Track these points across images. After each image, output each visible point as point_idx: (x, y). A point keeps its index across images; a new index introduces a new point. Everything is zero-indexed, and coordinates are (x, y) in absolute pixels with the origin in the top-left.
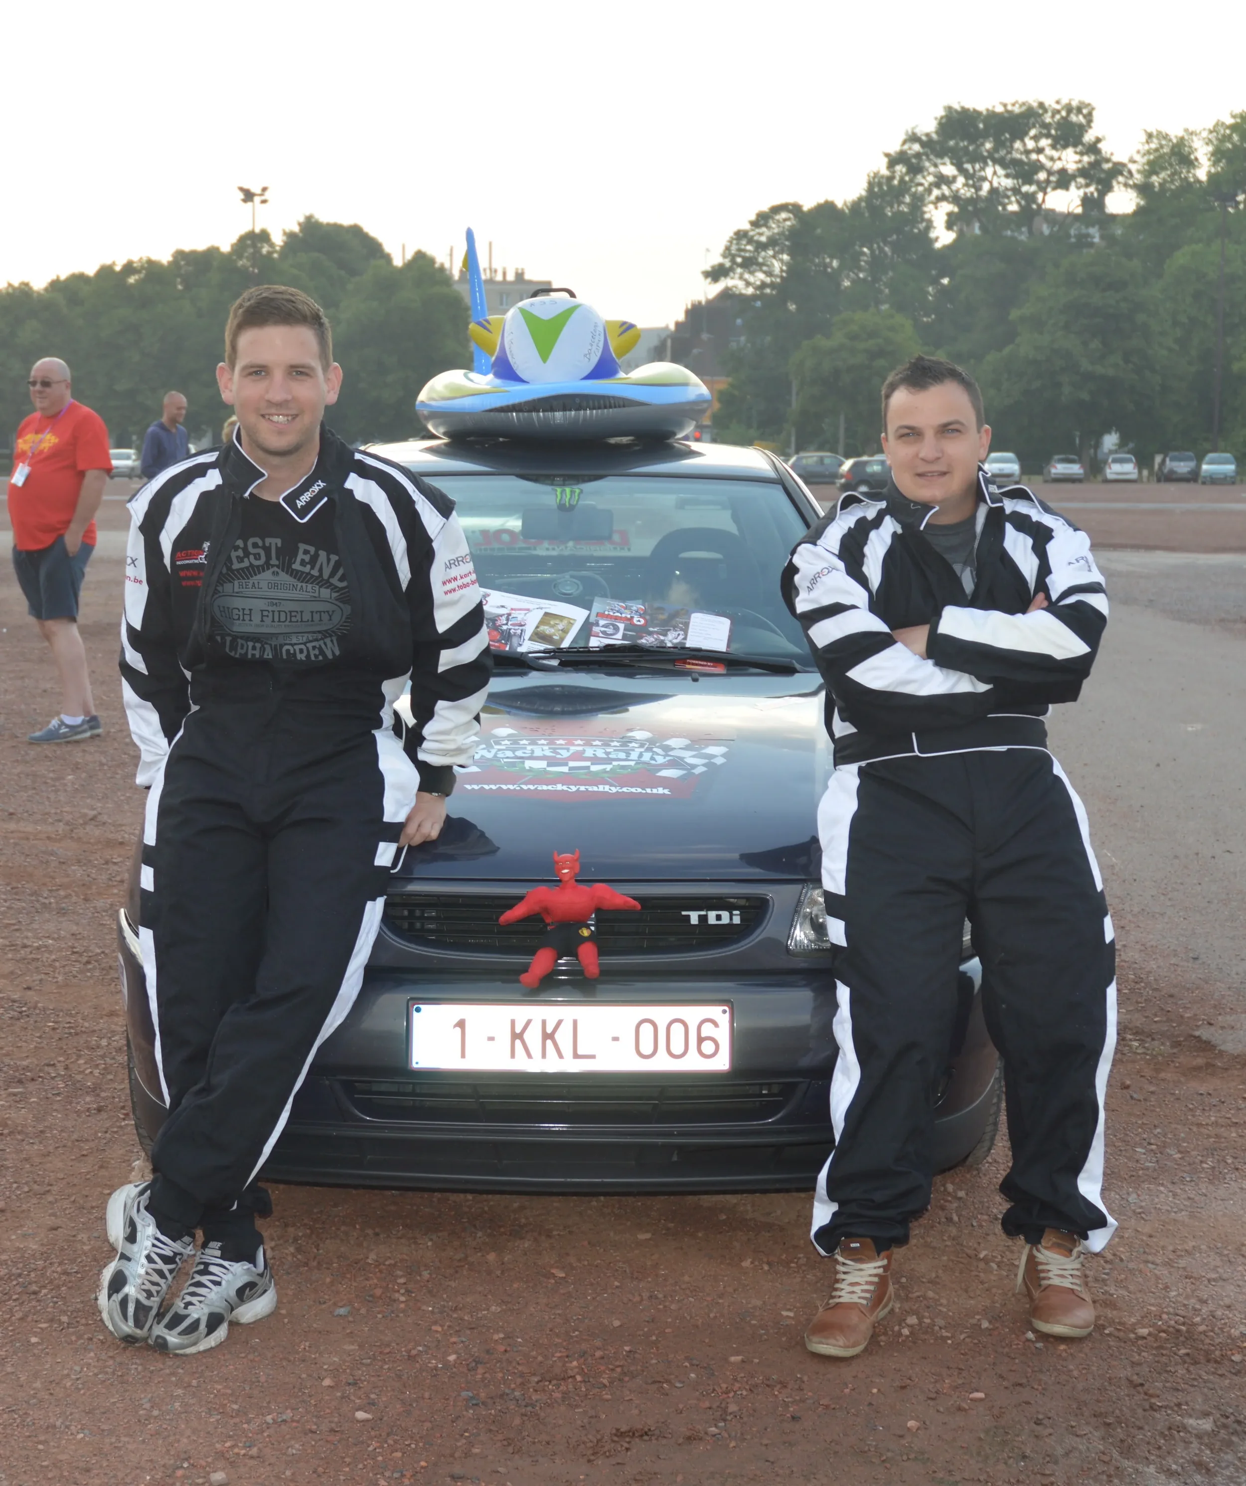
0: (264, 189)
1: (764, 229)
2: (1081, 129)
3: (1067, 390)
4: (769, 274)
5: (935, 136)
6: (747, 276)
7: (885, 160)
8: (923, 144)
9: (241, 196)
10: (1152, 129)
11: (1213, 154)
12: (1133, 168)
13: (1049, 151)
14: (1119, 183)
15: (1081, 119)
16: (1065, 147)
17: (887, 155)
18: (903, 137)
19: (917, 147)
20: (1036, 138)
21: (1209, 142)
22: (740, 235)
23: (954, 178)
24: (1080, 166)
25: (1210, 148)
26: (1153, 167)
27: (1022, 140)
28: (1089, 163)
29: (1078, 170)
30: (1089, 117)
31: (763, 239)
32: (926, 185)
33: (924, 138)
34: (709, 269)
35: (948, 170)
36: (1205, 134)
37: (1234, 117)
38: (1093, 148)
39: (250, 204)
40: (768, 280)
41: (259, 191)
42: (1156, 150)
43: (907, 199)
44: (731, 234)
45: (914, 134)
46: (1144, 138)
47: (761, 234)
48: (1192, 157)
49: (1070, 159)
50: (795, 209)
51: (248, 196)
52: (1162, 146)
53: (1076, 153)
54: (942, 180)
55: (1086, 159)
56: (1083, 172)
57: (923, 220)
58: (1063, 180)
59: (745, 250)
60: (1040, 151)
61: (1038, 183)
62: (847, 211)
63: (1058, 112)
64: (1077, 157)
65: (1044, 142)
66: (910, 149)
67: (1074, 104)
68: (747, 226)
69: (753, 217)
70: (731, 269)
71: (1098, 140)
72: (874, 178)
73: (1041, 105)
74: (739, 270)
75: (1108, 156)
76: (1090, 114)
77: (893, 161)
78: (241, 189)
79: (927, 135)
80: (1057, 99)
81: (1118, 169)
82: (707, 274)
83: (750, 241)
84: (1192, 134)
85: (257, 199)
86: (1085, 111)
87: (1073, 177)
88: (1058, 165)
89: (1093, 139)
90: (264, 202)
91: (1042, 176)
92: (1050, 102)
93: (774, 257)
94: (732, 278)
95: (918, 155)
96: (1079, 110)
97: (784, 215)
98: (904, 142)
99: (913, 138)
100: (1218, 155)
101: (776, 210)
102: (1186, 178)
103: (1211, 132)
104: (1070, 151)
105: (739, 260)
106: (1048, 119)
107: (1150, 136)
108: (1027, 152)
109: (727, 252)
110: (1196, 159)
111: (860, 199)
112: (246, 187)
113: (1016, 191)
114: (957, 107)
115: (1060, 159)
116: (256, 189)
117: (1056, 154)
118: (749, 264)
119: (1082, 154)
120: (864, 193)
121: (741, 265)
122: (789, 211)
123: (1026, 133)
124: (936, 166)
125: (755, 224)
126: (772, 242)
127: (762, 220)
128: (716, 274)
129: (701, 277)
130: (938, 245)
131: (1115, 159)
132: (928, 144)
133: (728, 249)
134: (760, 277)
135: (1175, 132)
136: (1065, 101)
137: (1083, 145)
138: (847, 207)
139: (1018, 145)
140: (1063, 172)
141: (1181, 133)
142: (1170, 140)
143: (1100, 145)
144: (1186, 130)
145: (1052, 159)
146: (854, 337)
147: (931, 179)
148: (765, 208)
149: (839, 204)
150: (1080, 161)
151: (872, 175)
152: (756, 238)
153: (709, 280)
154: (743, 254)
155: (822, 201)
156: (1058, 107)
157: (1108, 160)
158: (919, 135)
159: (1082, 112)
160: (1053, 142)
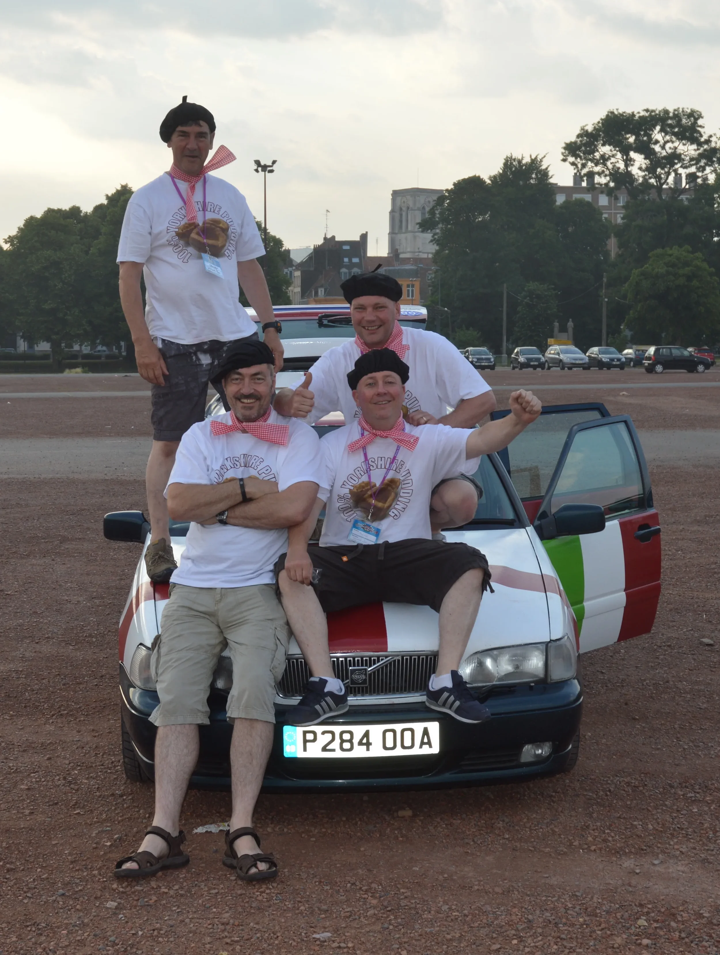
0: (274, 163)
8: (587, 137)
15: (691, 121)
17: (566, 144)
18: (578, 131)
19: (585, 140)
24: (698, 152)
28: (706, 151)
29: (700, 155)
30: (696, 119)
38: (707, 141)
43: (534, 175)
45: (585, 131)
49: (686, 149)
53: (693, 144)
55: (701, 149)
56: (701, 156)
60: (664, 143)
62: (488, 181)
63: (678, 116)
64: (695, 148)
66: (582, 140)
67: (689, 111)
70: (436, 222)
73: (666, 112)
76: (700, 116)
80: (676, 108)
85: (267, 169)
88: (676, 152)
92: (671, 110)
95: (582, 144)
96: (691, 115)
97: (472, 185)
98: (578, 136)
101: (466, 181)
104: (687, 142)
106: (670, 122)
109: (432, 211)
115: (676, 149)
119: (696, 144)
120: (501, 171)
125: (451, 192)
127: (456, 189)
128: (427, 224)
129: (417, 226)
136: (681, 110)
138: (491, 180)
143: (711, 140)
146: (674, 266)
149: (484, 178)
156: (676, 113)
157: (719, 148)
158: (588, 131)
159: (694, 115)
160: (674, 139)
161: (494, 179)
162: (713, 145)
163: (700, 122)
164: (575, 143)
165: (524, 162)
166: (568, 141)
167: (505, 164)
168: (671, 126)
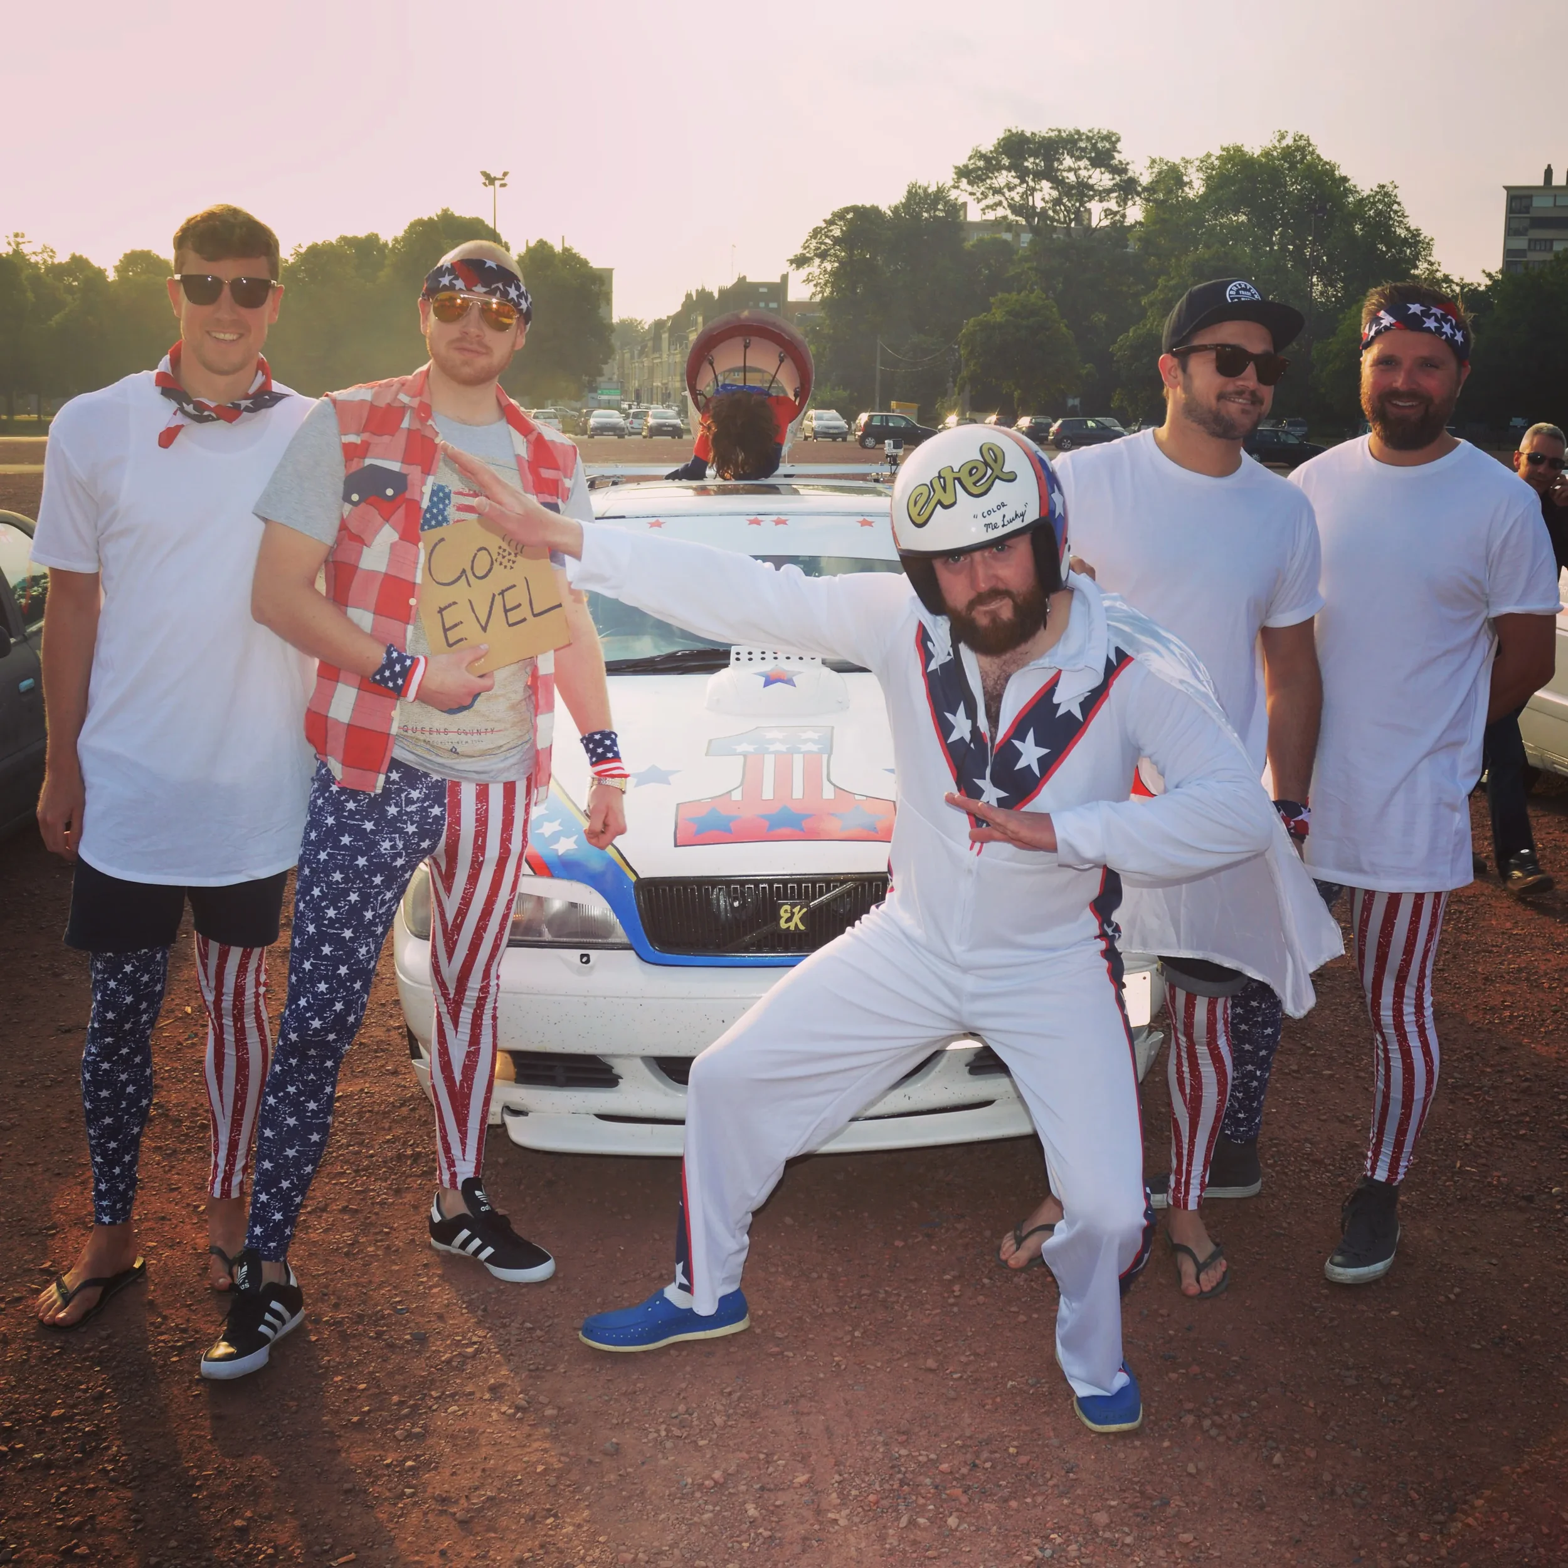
0: (505, 174)
1: (837, 226)
2: (1109, 154)
5: (995, 154)
7: (953, 173)
8: (984, 160)
9: (483, 179)
10: (1156, 156)
11: (1205, 179)
13: (1081, 171)
15: (1108, 145)
16: (1096, 168)
17: (956, 168)
18: (970, 153)
19: (981, 164)
21: (1199, 169)
22: (816, 232)
24: (1113, 182)
25: (1201, 175)
28: (1121, 180)
30: (1114, 144)
33: (986, 155)
34: (793, 258)
36: (1197, 163)
37: (1223, 149)
38: (1122, 170)
39: (492, 188)
41: (500, 176)
42: (1159, 171)
44: (812, 230)
45: (979, 151)
46: (1148, 163)
47: (835, 230)
48: (1186, 179)
49: (1101, 179)
52: (1163, 170)
53: (1108, 173)
55: (1118, 178)
56: (1117, 187)
59: (825, 244)
60: (1076, 171)
62: (890, 214)
63: (1092, 138)
64: (1110, 176)
66: (975, 163)
67: (1105, 133)
68: (823, 225)
69: (829, 217)
70: (811, 259)
71: (1126, 163)
73: (1078, 132)
74: (817, 261)
75: (1137, 175)
76: (1118, 140)
77: (963, 173)
78: (483, 174)
79: (989, 153)
80: (1090, 128)
82: (792, 262)
83: (827, 236)
84: (1187, 162)
85: (497, 183)
86: (1113, 139)
88: (1091, 182)
89: (1121, 163)
90: (503, 185)
92: (1084, 130)
94: (813, 266)
95: (979, 168)
96: (1107, 138)
97: (852, 215)
98: (970, 158)
99: (978, 155)
100: (1210, 180)
101: (847, 210)
102: (1181, 196)
103: (1202, 161)
104: (1102, 170)
105: (818, 252)
106: (1082, 144)
107: (1153, 161)
109: (807, 245)
110: (1190, 182)
111: (901, 205)
112: (487, 172)
114: (1014, 131)
115: (1090, 177)
116: (497, 174)
118: (823, 256)
119: (1114, 173)
120: (904, 201)
121: (819, 256)
122: (854, 212)
125: (830, 223)
127: (835, 219)
128: (800, 261)
129: (788, 263)
131: (1138, 179)
132: (987, 159)
133: (808, 242)
135: (1174, 160)
136: (1096, 131)
137: (1114, 166)
138: (892, 212)
140: (1091, 187)
141: (1177, 161)
142: (1169, 166)
143: (1129, 168)
144: (1183, 159)
146: (1017, 315)
148: (838, 209)
149: (884, 209)
150: (1113, 179)
152: (831, 233)
153: (794, 265)
154: (821, 246)
156: (1090, 134)
157: (1133, 180)
158: (982, 152)
159: (1112, 139)
160: (1088, 163)
161: (895, 211)
162: (1130, 174)
163: (1119, 146)
164: (966, 166)
165: (930, 191)
166: (960, 164)
167: (909, 192)
168: (1083, 150)
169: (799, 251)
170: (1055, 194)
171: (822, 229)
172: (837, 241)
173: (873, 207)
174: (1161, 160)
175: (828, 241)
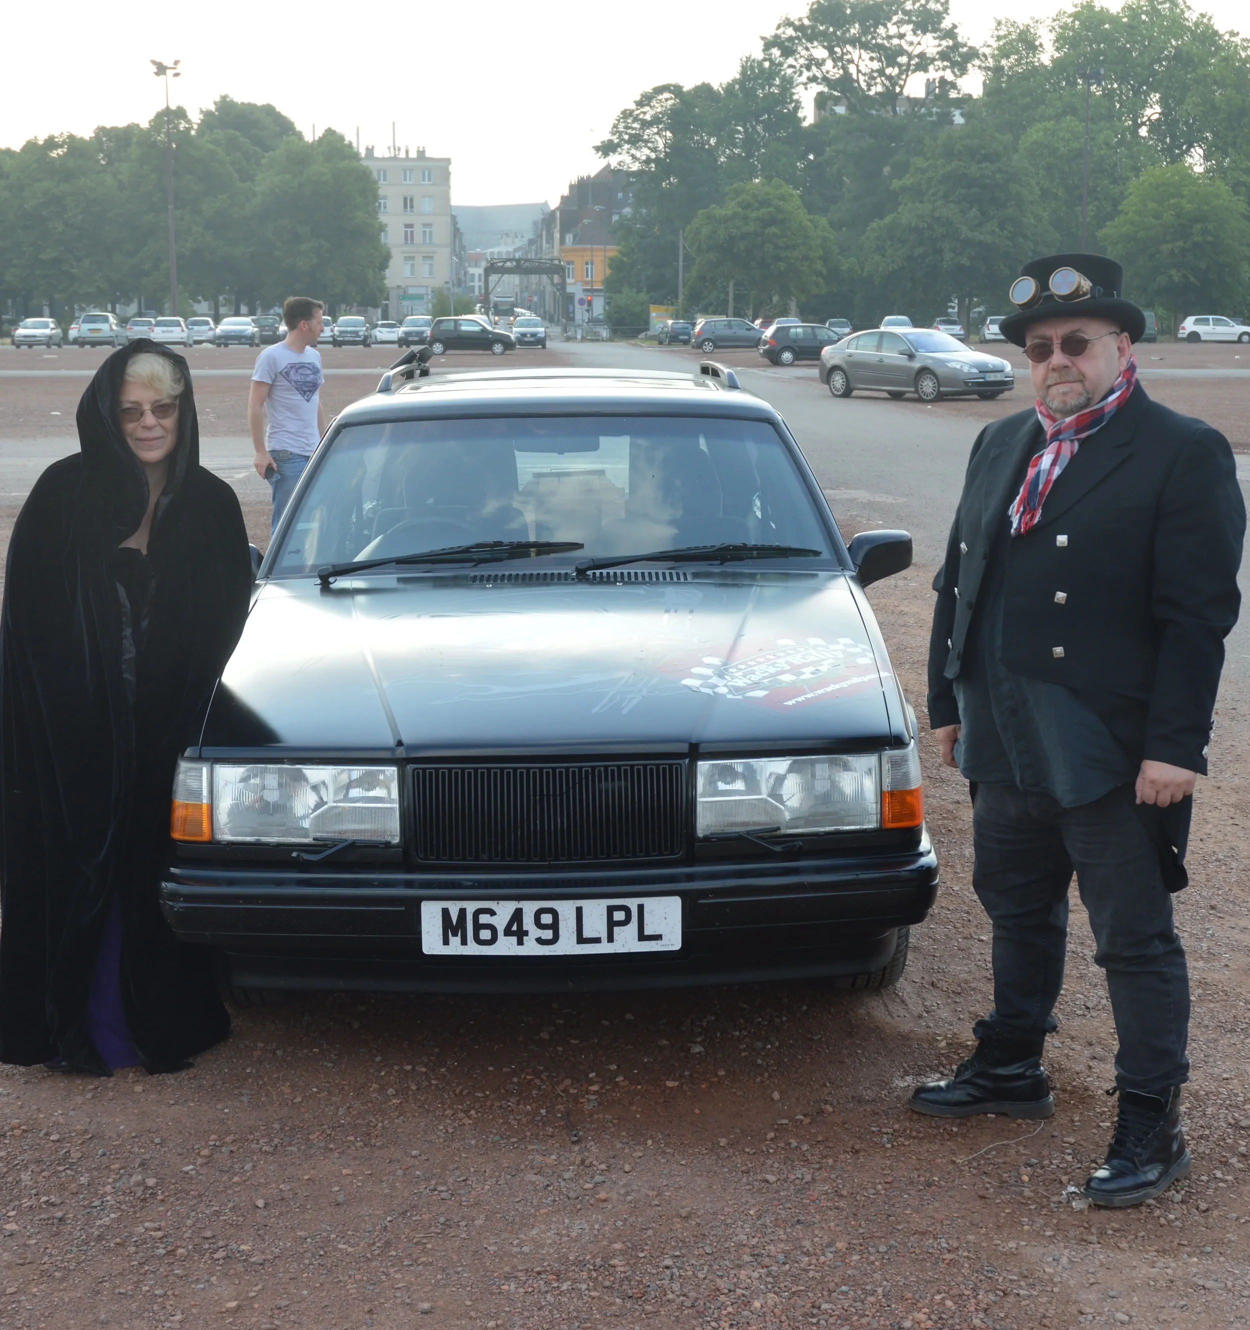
0: (176, 63)
1: (647, 109)
2: (938, 17)
3: (948, 256)
4: (654, 150)
5: (806, 22)
6: (633, 151)
7: (761, 44)
8: (796, 29)
9: (154, 69)
10: (1001, 17)
11: (1056, 41)
12: (987, 51)
13: (910, 37)
14: (974, 66)
15: (939, 7)
16: (924, 33)
17: (763, 38)
19: (790, 32)
20: (899, 23)
21: (1052, 29)
22: (626, 114)
23: (824, 61)
24: (939, 49)
25: (1053, 36)
26: (1004, 52)
27: (885, 26)
28: (948, 47)
29: (938, 53)
31: (648, 117)
32: (798, 66)
33: (797, 23)
34: (600, 144)
35: (820, 52)
36: (1049, 22)
37: (1076, 6)
38: (950, 34)
39: (162, 77)
40: (653, 156)
41: (172, 66)
42: (1005, 37)
43: (777, 81)
44: (619, 114)
45: (787, 19)
46: (994, 24)
47: (645, 113)
48: (1037, 43)
49: (929, 44)
50: (676, 90)
51: (161, 69)
52: (1010, 34)
53: (935, 38)
54: (812, 62)
55: (944, 43)
56: (943, 55)
57: (792, 101)
58: (923, 63)
59: (633, 129)
60: (901, 36)
61: (900, 66)
62: (722, 92)
64: (937, 42)
65: (907, 29)
66: (784, 33)
68: (633, 107)
69: (638, 98)
70: (619, 145)
71: (955, 26)
72: (746, 62)
74: (626, 146)
75: (965, 40)
77: (769, 45)
78: (154, 62)
79: (800, 20)
81: (973, 54)
82: (597, 149)
83: (636, 119)
84: (1037, 22)
85: (170, 73)
87: (933, 60)
88: (917, 51)
89: (950, 26)
90: (176, 75)
91: (903, 60)
93: (657, 133)
94: (620, 154)
95: (791, 39)
97: (666, 95)
98: (779, 27)
99: (788, 23)
100: (1061, 41)
101: (659, 90)
102: (1033, 63)
103: (1054, 20)
104: (929, 36)
105: (626, 137)
107: (999, 23)
108: (889, 38)
109: (615, 130)
110: (1041, 45)
111: (735, 81)
112: (158, 60)
113: (881, 72)
115: (919, 43)
116: (168, 63)
117: (915, 40)
118: (635, 140)
119: (941, 38)
120: (738, 76)
121: (628, 142)
122: (670, 92)
123: (890, 19)
124: (807, 49)
125: (640, 104)
126: (656, 120)
127: (645, 100)
128: (607, 149)
129: (593, 151)
130: (805, 124)
131: (970, 43)
132: (800, 28)
133: (615, 126)
134: (644, 153)
135: (1022, 20)
137: (940, 30)
138: (723, 88)
139: (881, 30)
140: (922, 55)
141: (1027, 21)
142: (1018, 27)
143: (956, 31)
144: (1032, 18)
145: (911, 43)
146: (747, 206)
147: (802, 61)
148: (649, 89)
149: (716, 86)
150: (940, 45)
151: (744, 59)
152: (641, 116)
153: (600, 153)
154: (629, 131)
155: (700, 84)
157: (965, 45)
158: (792, 20)
160: (915, 27)
161: (729, 88)
162: (959, 38)
163: (949, 8)
164: (777, 36)
166: (768, 34)
167: (743, 66)
169: (607, 136)
170: (876, 65)
171: (632, 112)
172: (646, 124)
173: (703, 84)
174: (1008, 20)
175: (636, 125)
